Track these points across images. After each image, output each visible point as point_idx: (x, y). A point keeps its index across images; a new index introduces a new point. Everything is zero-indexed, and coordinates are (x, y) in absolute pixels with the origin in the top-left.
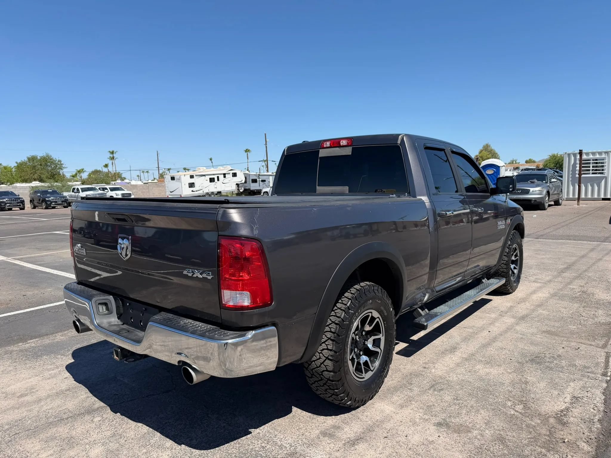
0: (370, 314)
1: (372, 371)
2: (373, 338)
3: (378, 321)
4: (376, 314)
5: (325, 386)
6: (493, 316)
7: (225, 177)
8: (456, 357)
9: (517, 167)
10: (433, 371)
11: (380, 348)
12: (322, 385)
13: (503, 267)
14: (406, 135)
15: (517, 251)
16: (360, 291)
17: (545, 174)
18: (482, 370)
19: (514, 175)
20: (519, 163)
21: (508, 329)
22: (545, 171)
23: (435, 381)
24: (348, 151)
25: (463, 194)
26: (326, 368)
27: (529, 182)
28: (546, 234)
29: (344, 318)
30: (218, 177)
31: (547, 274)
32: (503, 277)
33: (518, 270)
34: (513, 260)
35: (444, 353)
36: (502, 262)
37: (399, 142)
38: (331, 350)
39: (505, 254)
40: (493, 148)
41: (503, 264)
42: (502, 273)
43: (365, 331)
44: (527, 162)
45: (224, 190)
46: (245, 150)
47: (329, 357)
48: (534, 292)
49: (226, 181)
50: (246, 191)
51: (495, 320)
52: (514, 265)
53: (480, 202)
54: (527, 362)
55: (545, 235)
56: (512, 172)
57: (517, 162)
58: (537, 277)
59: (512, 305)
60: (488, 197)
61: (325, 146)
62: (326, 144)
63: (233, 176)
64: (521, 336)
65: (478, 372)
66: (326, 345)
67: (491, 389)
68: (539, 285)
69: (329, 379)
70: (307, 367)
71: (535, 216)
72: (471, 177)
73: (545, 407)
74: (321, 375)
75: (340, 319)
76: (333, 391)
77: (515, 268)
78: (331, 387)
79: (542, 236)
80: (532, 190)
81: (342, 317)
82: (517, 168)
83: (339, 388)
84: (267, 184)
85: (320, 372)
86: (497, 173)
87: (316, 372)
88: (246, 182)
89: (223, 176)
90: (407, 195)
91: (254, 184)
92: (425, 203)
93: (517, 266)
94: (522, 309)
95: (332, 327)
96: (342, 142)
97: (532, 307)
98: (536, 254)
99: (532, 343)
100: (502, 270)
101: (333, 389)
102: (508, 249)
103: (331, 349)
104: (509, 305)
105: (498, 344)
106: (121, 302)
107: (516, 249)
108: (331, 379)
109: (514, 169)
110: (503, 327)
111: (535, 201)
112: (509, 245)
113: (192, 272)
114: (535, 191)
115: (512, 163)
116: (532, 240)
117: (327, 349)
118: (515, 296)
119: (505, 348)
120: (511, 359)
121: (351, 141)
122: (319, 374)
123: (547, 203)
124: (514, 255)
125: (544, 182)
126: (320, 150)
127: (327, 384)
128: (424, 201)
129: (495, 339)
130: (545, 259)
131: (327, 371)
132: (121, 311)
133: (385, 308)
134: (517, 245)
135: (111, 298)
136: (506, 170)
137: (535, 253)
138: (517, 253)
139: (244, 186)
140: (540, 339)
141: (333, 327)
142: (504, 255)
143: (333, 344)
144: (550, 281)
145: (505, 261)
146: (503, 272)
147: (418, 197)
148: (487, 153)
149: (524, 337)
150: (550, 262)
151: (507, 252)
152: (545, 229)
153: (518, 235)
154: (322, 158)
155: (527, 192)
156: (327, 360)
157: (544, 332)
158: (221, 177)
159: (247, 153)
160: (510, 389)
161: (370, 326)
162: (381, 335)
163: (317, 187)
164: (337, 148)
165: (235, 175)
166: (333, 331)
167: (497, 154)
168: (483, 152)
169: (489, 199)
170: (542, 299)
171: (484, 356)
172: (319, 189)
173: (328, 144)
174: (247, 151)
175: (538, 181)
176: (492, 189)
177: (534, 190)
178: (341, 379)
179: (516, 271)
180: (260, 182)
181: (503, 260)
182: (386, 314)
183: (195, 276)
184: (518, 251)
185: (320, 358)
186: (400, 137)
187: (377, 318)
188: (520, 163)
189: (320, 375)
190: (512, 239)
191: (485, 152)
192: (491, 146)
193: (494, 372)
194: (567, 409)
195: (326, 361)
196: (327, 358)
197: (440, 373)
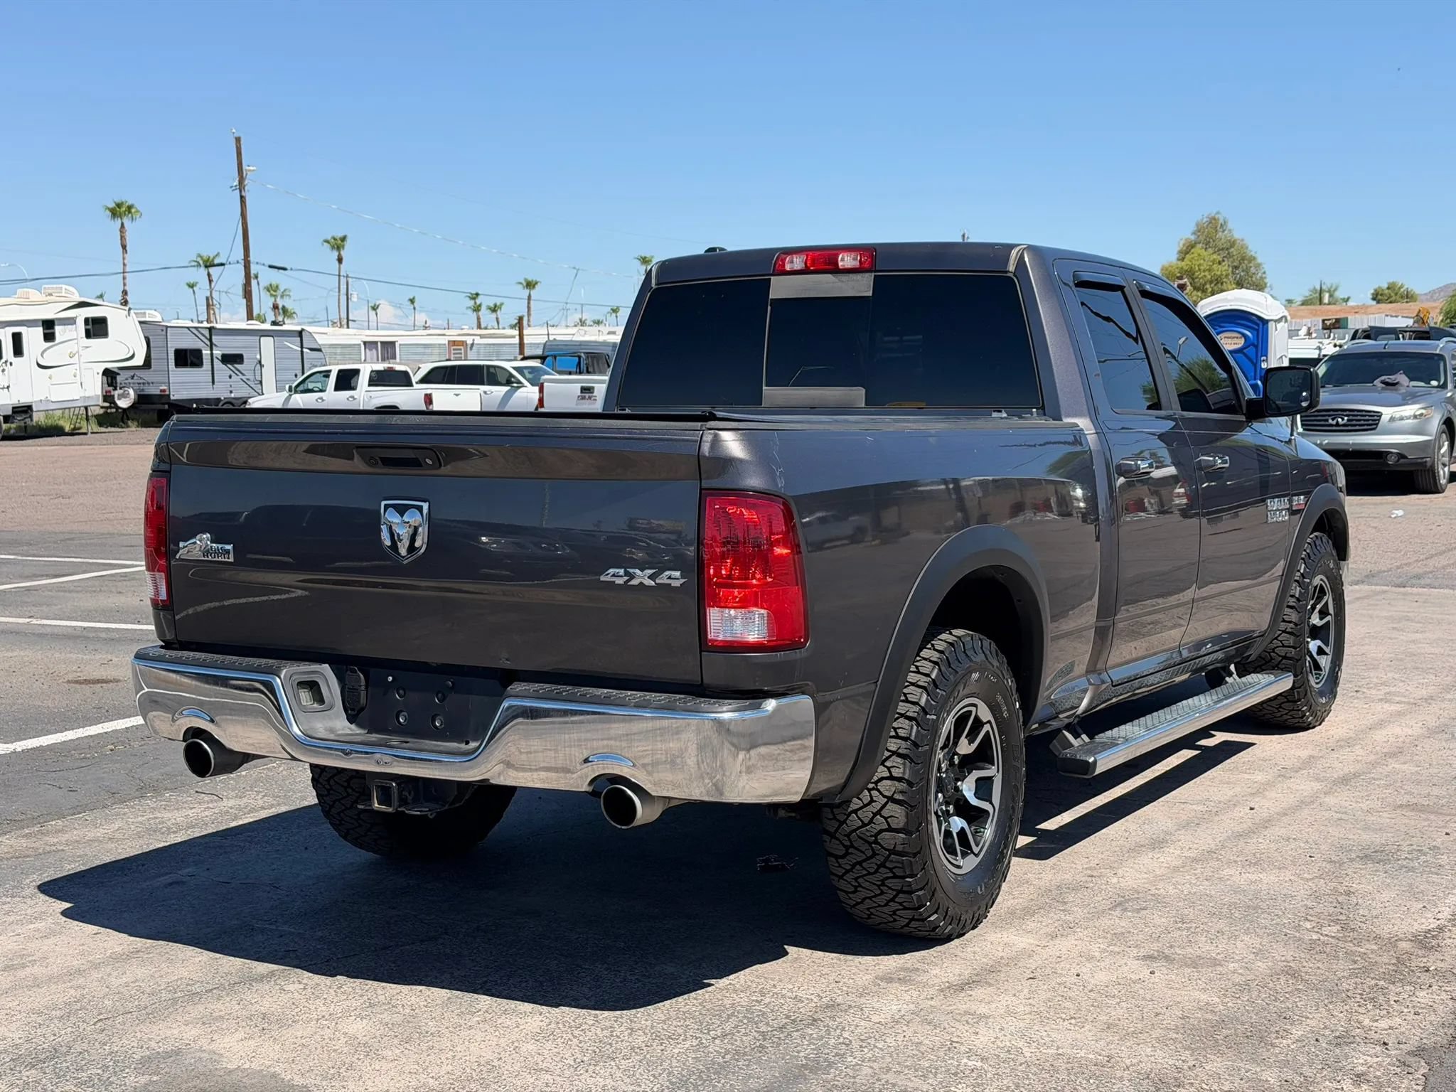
0: (973, 709)
1: (976, 855)
2: (976, 774)
3: (988, 732)
4: (985, 713)
5: (882, 870)
6: (1259, 777)
7: (49, 337)
8: (1170, 856)
9: (1338, 320)
10: (1115, 880)
11: (991, 803)
12: (872, 870)
13: (1286, 643)
14: (1030, 248)
15: (1326, 598)
16: (956, 646)
17: (1438, 352)
18: (1239, 877)
19: (1324, 352)
20: (1347, 300)
21: (1302, 804)
22: (1437, 342)
23: (1123, 897)
24: (862, 286)
25: (1175, 414)
26: (887, 822)
27: (1377, 382)
28: (1431, 572)
29: (926, 704)
30: (17, 338)
31: (1421, 681)
32: (1286, 669)
33: (1330, 657)
34: (1314, 625)
35: (1136, 849)
36: (1283, 626)
37: (1011, 268)
38: (899, 779)
39: (1292, 602)
40: (1237, 235)
41: (1284, 632)
42: (1284, 661)
43: (958, 754)
44: (1378, 297)
45: (47, 401)
46: (112, 205)
47: (897, 796)
48: (1381, 724)
49: (54, 354)
50: (144, 407)
51: (1269, 784)
52: (1318, 642)
53: (1218, 438)
54: (1352, 860)
55: (1430, 576)
56: (1315, 343)
57: (1340, 294)
58: (1393, 689)
59: (1315, 753)
60: (1239, 427)
61: (788, 267)
62: (792, 262)
63: (89, 335)
64: (1339, 816)
65: (1228, 879)
66: (886, 769)
67: (1263, 905)
68: (1394, 708)
69: (893, 852)
70: (832, 830)
71: (1400, 513)
72: (1177, 361)
73: (1391, 926)
74: (872, 843)
75: (917, 708)
76: (901, 880)
77: (1321, 651)
78: (899, 872)
79: (1418, 577)
80: (1387, 412)
81: (923, 702)
82: (1336, 325)
83: (915, 873)
84: (249, 375)
85: (871, 836)
86: (1256, 347)
87: (859, 837)
88: (147, 364)
89: (39, 331)
90: (1035, 415)
91: (188, 373)
92: (1084, 434)
93: (1327, 645)
94: (1343, 763)
95: (900, 726)
96: (843, 260)
97: (1372, 757)
98: (1394, 628)
99: (1367, 828)
100: (1282, 651)
101: (902, 874)
102: (1298, 588)
103: (900, 775)
104: (1304, 754)
105: (1278, 831)
106: (362, 676)
107: (1322, 592)
108: (899, 848)
109: (1325, 327)
110: (1291, 800)
111: (1401, 456)
112: (1302, 574)
113: (627, 574)
114: (1402, 419)
115: (1316, 299)
116: (1385, 592)
117: (891, 778)
118: (1323, 735)
119: (1294, 839)
120: (1310, 857)
121: (871, 255)
122: (867, 841)
123: (1444, 465)
124: (1317, 610)
125: (1434, 383)
126: (772, 278)
127: (888, 864)
128: (1082, 430)
129: (1267, 823)
130: (1420, 643)
131: (890, 829)
132: (362, 702)
133: (1004, 698)
134: (1327, 578)
135: (326, 668)
136: (1293, 333)
137: (1391, 625)
138: (1327, 603)
139: (136, 380)
140: (1388, 820)
141: (904, 726)
142: (1288, 607)
143: (904, 764)
144: (1429, 699)
145: (1290, 622)
146: (1285, 657)
147: (1067, 420)
148: (1215, 256)
149: (1344, 816)
150: (1437, 651)
151: (1297, 596)
152: (1432, 556)
153: (1327, 546)
154: (779, 303)
155: (1370, 422)
156: (890, 803)
157: (1401, 806)
158: (32, 338)
159: (119, 222)
160: (1310, 904)
161: (971, 742)
162: (994, 768)
163: (764, 388)
164: (829, 276)
165: (97, 328)
166: (903, 735)
167: (1253, 259)
168: (1199, 249)
169: (1243, 433)
170: (1401, 739)
171: (1241, 852)
172: (772, 394)
173: (797, 263)
174: (119, 211)
175: (1412, 379)
176: (1250, 402)
177: (1397, 415)
178: (919, 852)
179: (1324, 662)
180: (218, 364)
181: (1284, 621)
182: (1005, 714)
183: (635, 582)
184: (1329, 598)
185: (872, 801)
186: (1014, 253)
187: (986, 723)
188: (1351, 303)
189: (870, 844)
190: (1310, 558)
191: (1203, 253)
192: (1230, 225)
193: (1268, 879)
194: (1441, 929)
195: (888, 807)
196: (891, 799)
197: (1131, 883)
